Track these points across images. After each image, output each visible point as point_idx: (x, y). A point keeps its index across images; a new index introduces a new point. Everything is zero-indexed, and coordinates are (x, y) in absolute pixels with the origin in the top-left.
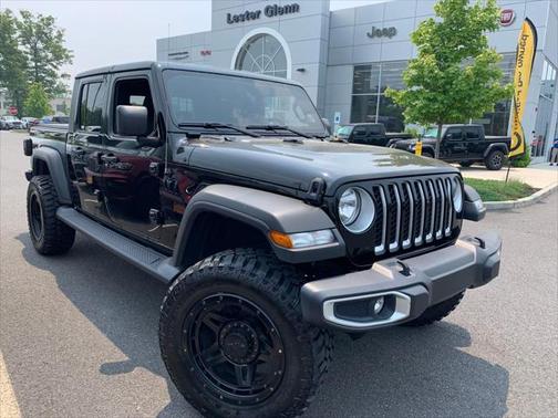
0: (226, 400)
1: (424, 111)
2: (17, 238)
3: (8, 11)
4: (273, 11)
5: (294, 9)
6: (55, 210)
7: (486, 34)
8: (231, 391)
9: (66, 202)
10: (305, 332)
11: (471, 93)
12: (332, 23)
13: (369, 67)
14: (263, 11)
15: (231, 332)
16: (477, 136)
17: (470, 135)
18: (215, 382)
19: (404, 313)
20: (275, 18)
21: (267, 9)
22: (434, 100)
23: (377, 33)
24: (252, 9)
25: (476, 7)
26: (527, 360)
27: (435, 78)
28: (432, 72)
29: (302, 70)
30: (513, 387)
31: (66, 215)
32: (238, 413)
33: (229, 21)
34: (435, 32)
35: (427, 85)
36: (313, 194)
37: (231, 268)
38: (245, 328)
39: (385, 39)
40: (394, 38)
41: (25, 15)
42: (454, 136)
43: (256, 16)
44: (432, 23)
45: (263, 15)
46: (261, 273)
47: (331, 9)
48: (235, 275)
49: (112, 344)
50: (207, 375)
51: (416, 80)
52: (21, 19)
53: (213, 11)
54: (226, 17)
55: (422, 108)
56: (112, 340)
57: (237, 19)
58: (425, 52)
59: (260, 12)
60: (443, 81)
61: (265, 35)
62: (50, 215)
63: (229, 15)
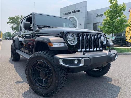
0: (40, 88)
1: (108, 31)
2: (9, 58)
3: (18, 15)
4: (74, 12)
5: (79, 11)
6: (15, 50)
7: (123, 12)
8: (41, 86)
9: (18, 48)
10: (57, 68)
11: (120, 26)
12: (88, 14)
13: (97, 23)
14: (72, 12)
15: (42, 70)
16: (124, 38)
17: (122, 38)
18: (38, 84)
19: (83, 64)
20: (74, 13)
21: (73, 11)
22: (110, 28)
23: (98, 16)
24: (69, 12)
25: (120, 6)
26: (127, 85)
27: (110, 23)
28: (109, 21)
29: (81, 25)
30: (121, 91)
31: (17, 51)
32: (42, 91)
33: (64, 15)
34: (110, 12)
35: (108, 25)
36: (61, 35)
37: (40, 53)
38: (45, 70)
39: (100, 17)
40: (103, 17)
41: (22, 16)
42: (118, 39)
43: (70, 13)
44: (109, 10)
45: (72, 13)
46: (47, 54)
47: (87, 11)
48: (41, 55)
49: (21, 78)
50: (36, 82)
51: (105, 24)
52: (21, 17)
53: (61, 13)
54: (63, 14)
55: (107, 30)
56: (21, 77)
57: (66, 14)
58: (107, 17)
59: (71, 12)
60: (112, 23)
61: (72, 17)
62: (14, 51)
63: (64, 13)
